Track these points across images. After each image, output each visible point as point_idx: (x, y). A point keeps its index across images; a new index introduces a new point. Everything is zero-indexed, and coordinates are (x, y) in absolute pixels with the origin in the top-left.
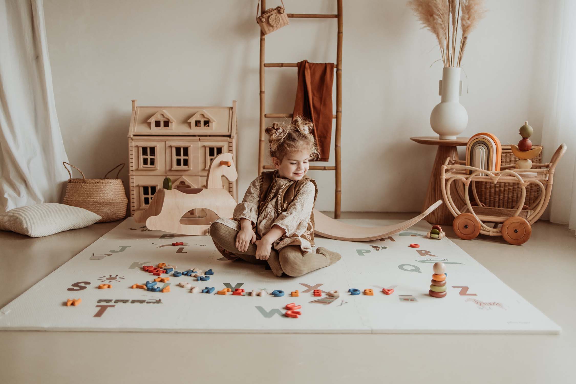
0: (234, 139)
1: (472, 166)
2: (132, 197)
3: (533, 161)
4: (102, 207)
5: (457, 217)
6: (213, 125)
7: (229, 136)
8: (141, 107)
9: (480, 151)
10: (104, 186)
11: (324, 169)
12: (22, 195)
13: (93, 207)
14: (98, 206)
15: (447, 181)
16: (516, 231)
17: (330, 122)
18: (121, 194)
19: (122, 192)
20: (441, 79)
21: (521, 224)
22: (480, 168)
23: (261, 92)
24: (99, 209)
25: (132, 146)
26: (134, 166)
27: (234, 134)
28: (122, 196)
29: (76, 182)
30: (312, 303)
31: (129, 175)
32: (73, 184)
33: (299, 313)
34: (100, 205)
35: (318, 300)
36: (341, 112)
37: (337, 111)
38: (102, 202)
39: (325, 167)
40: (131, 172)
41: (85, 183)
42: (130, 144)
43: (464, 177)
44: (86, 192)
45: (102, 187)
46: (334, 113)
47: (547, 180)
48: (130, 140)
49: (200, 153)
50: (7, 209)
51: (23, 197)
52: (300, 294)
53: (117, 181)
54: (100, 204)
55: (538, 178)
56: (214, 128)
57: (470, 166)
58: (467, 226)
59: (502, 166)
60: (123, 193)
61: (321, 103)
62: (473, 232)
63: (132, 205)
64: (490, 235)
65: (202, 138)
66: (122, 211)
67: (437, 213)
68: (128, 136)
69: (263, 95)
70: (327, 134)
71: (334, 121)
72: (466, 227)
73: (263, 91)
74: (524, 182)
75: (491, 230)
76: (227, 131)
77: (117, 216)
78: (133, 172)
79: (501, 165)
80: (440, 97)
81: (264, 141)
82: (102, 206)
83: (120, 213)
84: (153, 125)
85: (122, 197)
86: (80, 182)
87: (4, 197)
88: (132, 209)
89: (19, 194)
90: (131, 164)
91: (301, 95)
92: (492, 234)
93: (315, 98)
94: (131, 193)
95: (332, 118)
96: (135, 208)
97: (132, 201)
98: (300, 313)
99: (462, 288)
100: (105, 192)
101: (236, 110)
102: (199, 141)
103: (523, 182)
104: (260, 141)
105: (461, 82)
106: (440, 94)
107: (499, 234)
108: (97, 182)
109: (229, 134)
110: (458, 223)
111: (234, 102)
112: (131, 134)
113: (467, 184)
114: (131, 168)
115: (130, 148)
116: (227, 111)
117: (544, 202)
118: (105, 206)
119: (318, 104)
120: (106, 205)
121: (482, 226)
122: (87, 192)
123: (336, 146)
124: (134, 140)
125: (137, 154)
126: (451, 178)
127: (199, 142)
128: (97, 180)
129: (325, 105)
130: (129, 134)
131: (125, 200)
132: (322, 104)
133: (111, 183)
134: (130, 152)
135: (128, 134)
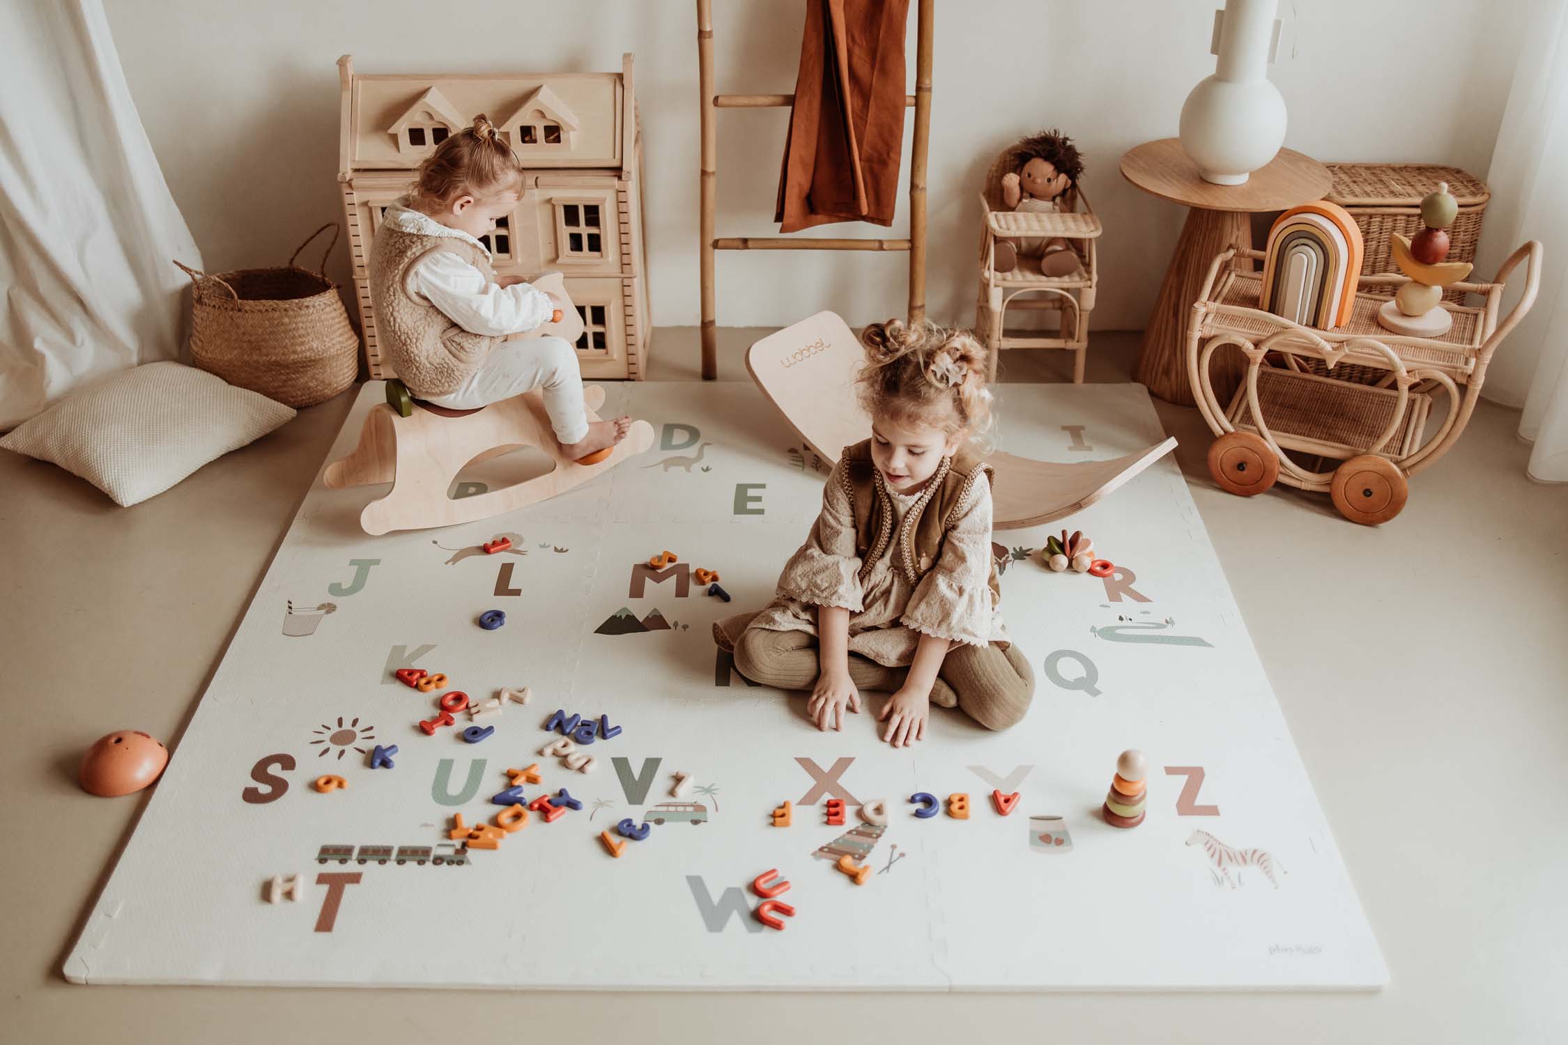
0: (630, 182)
1: (1274, 313)
2: (368, 332)
3: (1455, 237)
4: (294, 374)
5: (1221, 437)
6: (570, 137)
7: (617, 171)
8: (366, 77)
9: (1303, 260)
10: (289, 317)
11: (880, 246)
12: (79, 339)
13: (270, 377)
14: (283, 371)
15: (1203, 342)
16: (1367, 493)
17: (898, 119)
18: (339, 329)
19: (340, 322)
20: (1222, 7)
21: (1384, 477)
22: (1295, 322)
23: (701, 34)
24: (285, 381)
25: (354, 204)
26: (364, 256)
27: (631, 166)
28: (341, 335)
29: (214, 306)
30: (821, 857)
31: (354, 277)
32: (208, 309)
33: (787, 911)
34: (288, 369)
35: (836, 841)
36: (930, 90)
37: (919, 89)
38: (291, 364)
39: (881, 242)
40: (357, 270)
41: (240, 310)
42: (347, 199)
43: (1250, 340)
44: (246, 337)
45: (286, 320)
46: (910, 90)
47: (1470, 376)
48: (346, 190)
49: (541, 219)
50: (48, 385)
51: (82, 344)
52: (795, 812)
53: (322, 299)
54: (287, 367)
55: (1445, 363)
56: (574, 148)
57: (1270, 311)
58: (1245, 465)
59: (1364, 278)
60: (343, 324)
61: (873, 67)
62: (1258, 479)
63: (370, 351)
64: (1302, 488)
65: (542, 175)
66: (347, 373)
67: (1177, 373)
68: (339, 179)
69: (707, 42)
70: (888, 154)
71: (909, 113)
72: (1241, 468)
73: (706, 31)
74: (1408, 372)
75: (1305, 478)
76: (612, 156)
77: (336, 388)
78: (364, 271)
79: (1361, 274)
80: (1215, 57)
81: (713, 173)
82: (292, 370)
83: (344, 379)
84: (404, 139)
85: (341, 339)
86: (226, 308)
87: (35, 350)
88: (371, 361)
89: (71, 336)
90: (355, 251)
91: (815, 46)
92: (1305, 486)
93: (857, 51)
94: (365, 322)
95: (904, 105)
96: (380, 357)
97: (369, 341)
98: (794, 911)
99: (1186, 777)
100: (296, 335)
101: (632, 80)
102: (535, 187)
103: (1405, 374)
104: (704, 173)
105: (1277, 24)
106: (1215, 50)
107: (1326, 489)
108: (273, 309)
109: (616, 163)
110: (1222, 454)
111: (627, 56)
112: (346, 169)
113: (1255, 359)
114: (356, 261)
115: (349, 210)
116: (607, 87)
117: (1451, 429)
118: (300, 371)
119: (863, 69)
120: (301, 367)
121: (1282, 464)
122: (249, 338)
123: (913, 187)
124: (357, 188)
125: (368, 222)
126: (1214, 337)
127: (536, 191)
128: (271, 302)
129: (884, 71)
130: (342, 169)
131: (351, 345)
132: (877, 66)
133: (307, 307)
134: (350, 220)
135: (337, 170)
